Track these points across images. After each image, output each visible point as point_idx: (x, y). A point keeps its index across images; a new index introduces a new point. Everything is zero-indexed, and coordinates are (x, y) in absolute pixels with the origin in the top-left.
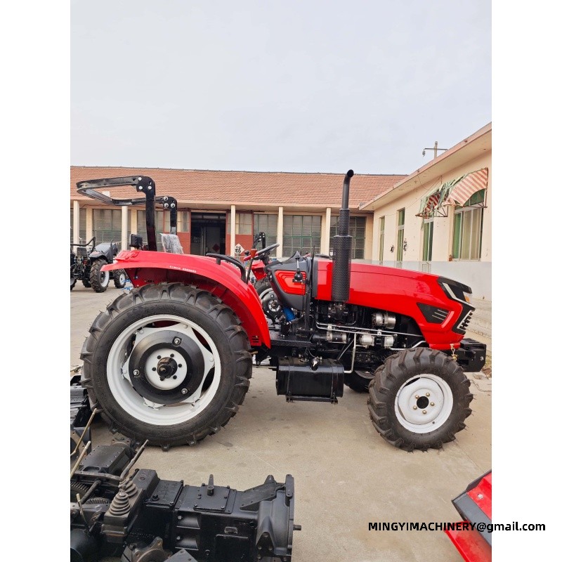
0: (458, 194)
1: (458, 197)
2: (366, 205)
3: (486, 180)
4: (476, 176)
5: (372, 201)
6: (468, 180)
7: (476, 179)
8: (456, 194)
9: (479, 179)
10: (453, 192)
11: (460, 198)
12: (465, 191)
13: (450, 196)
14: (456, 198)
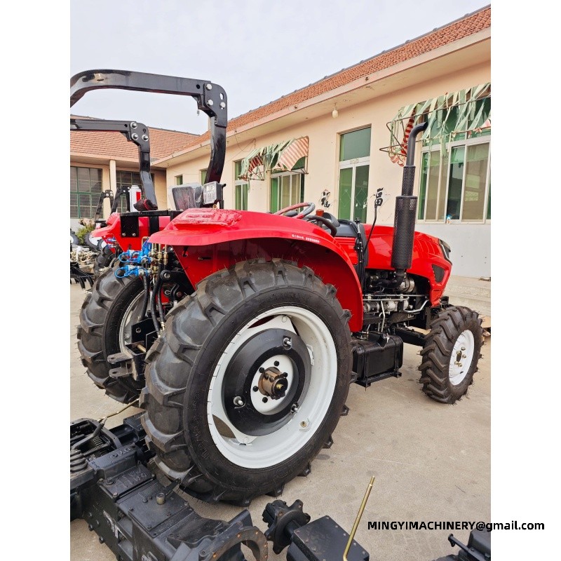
0: (286, 159)
1: (286, 162)
2: (160, 161)
3: (307, 147)
4: (300, 143)
5: (171, 157)
6: (293, 146)
7: (300, 146)
8: (284, 159)
9: (302, 146)
10: (282, 156)
11: (288, 164)
12: (292, 157)
13: (279, 160)
14: (285, 162)
